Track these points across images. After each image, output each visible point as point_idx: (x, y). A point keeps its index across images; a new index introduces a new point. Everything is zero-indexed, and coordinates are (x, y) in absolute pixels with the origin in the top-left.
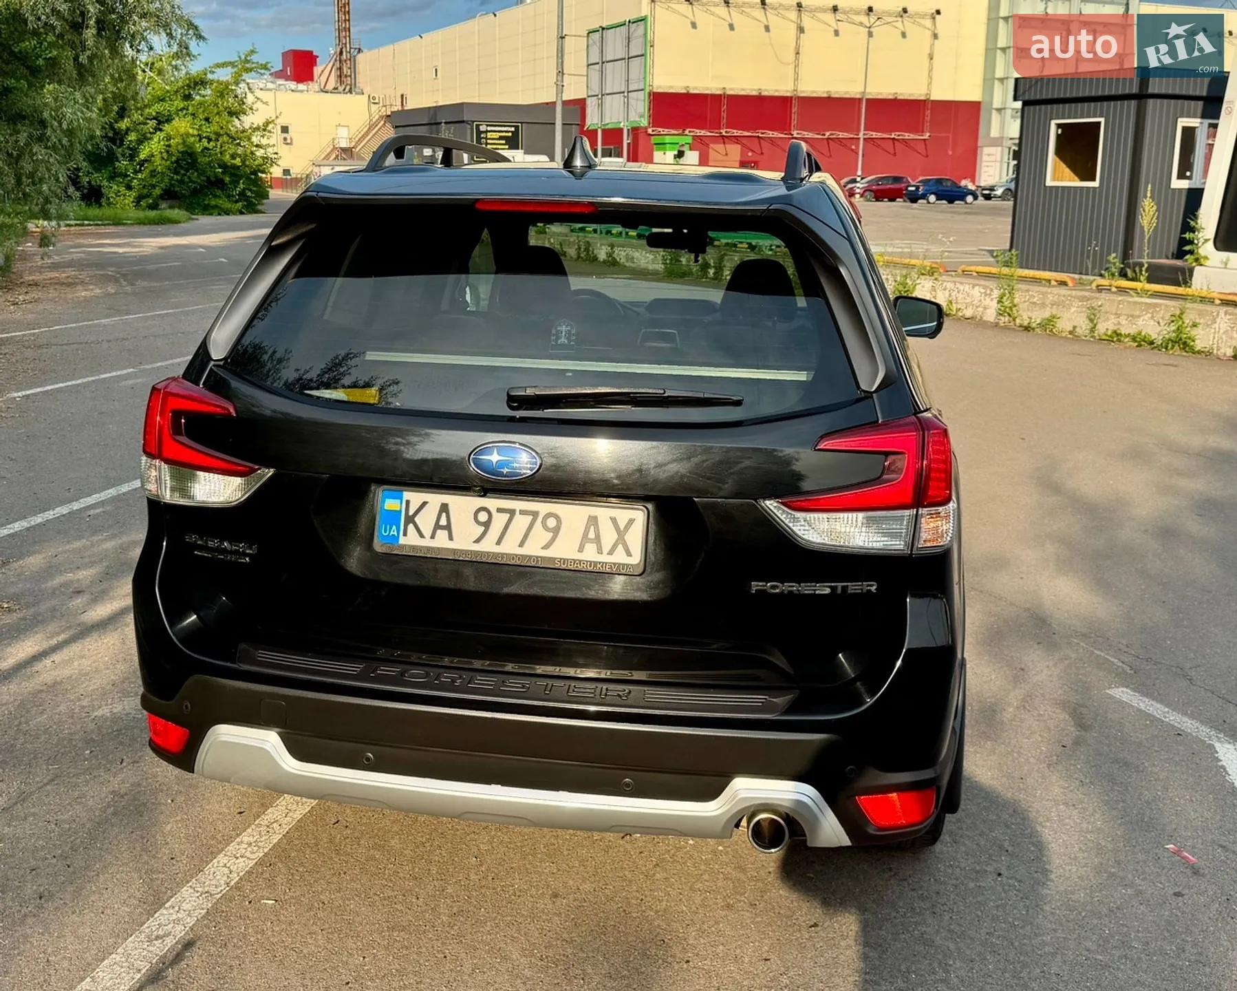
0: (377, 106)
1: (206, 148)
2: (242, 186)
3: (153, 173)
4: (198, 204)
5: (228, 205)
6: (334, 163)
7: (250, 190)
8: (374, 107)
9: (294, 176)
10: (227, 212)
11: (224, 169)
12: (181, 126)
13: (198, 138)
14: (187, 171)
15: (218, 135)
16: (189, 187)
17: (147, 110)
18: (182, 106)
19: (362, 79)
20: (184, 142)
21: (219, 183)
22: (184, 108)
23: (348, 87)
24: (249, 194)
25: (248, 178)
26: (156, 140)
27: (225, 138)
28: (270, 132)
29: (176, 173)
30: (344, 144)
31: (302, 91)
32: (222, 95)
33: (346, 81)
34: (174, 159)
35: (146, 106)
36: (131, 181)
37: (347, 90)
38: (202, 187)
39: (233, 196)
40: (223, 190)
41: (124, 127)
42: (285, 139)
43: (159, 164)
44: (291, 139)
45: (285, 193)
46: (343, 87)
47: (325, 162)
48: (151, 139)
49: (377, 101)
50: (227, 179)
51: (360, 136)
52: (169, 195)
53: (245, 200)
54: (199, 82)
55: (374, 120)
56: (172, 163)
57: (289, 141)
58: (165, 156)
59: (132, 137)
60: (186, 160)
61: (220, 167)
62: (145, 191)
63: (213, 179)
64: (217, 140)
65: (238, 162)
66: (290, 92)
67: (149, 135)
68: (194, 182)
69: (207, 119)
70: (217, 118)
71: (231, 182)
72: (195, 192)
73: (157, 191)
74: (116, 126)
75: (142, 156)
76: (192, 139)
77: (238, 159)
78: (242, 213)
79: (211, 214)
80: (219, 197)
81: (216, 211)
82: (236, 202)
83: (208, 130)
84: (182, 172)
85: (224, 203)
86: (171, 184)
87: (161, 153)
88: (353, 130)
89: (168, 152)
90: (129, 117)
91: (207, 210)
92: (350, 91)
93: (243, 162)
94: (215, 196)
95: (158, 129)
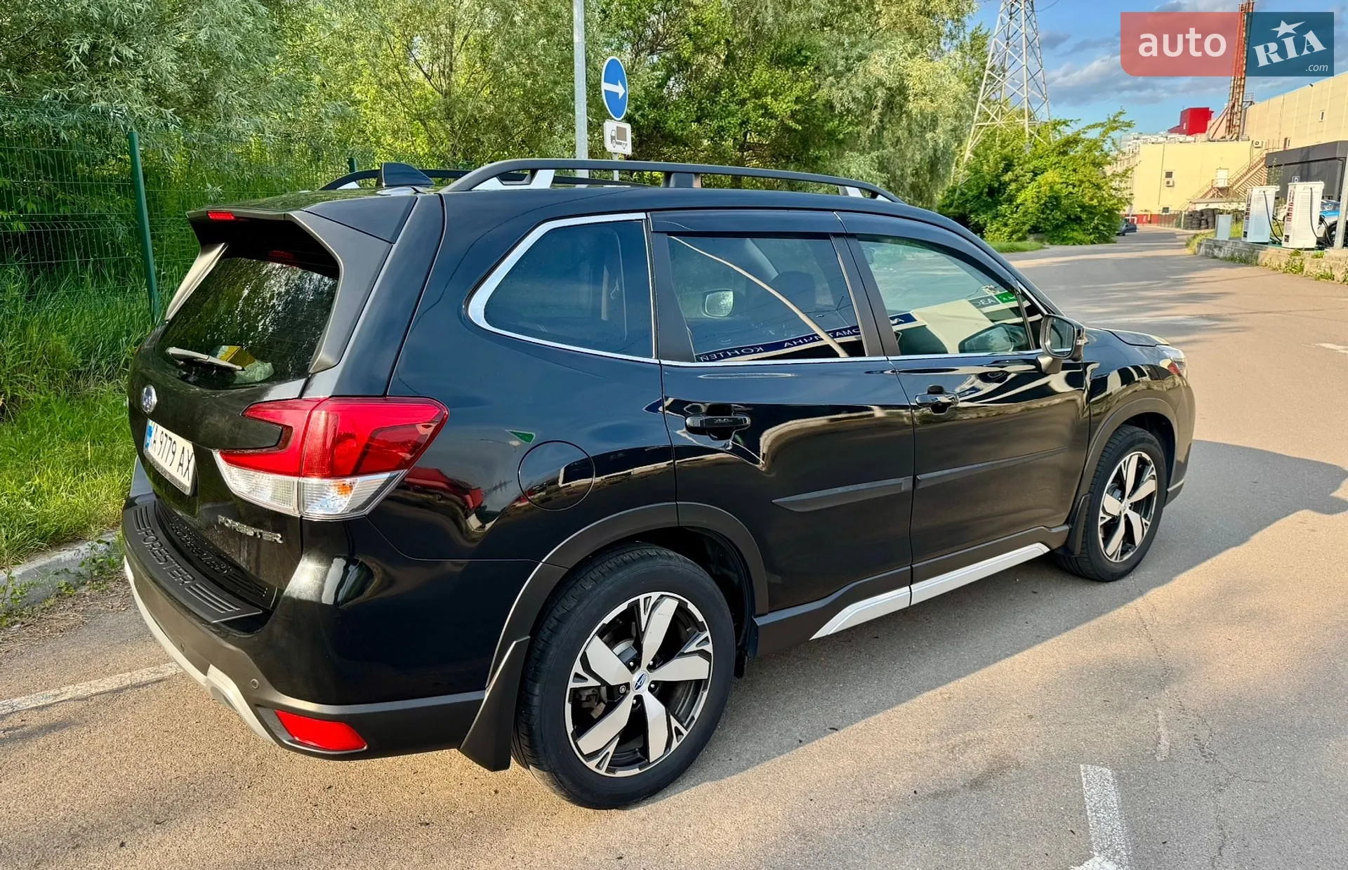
0: (1259, 149)
1: (1071, 193)
2: (1096, 222)
3: (1025, 214)
4: (1058, 236)
5: (1081, 236)
6: (1211, 200)
7: (1104, 226)
8: (1256, 151)
9: (1172, 213)
10: (1081, 243)
11: (1083, 209)
12: (1050, 176)
13: (1065, 185)
14: (1052, 211)
15: (1081, 182)
16: (1052, 224)
17: (1027, 166)
18: (1056, 160)
19: (1251, 129)
20: (1051, 188)
21: (1078, 220)
22: (1057, 163)
23: (1236, 135)
24: (1102, 228)
25: (1103, 215)
26: (1030, 188)
27: (1087, 184)
28: (1128, 177)
29: (1043, 213)
30: (1221, 184)
31: (1189, 142)
32: (1090, 150)
33: (1235, 129)
34: (1042, 202)
35: (1026, 162)
36: (1008, 220)
37: (1234, 138)
38: (1063, 223)
39: (1088, 230)
40: (1080, 224)
41: (1007, 180)
42: (1168, 183)
43: (1032, 207)
44: (1173, 183)
45: (1159, 227)
46: (1231, 135)
47: (1203, 200)
48: (1027, 187)
49: (1260, 145)
50: (1084, 216)
51: (1238, 176)
52: (1035, 230)
53: (1098, 233)
54: (1073, 141)
55: (1254, 162)
56: (1041, 205)
57: (1171, 184)
58: (1036, 200)
59: (1013, 186)
60: (1054, 201)
61: (1079, 206)
62: (1017, 227)
63: (1072, 217)
64: (1080, 186)
65: (1095, 202)
66: (1178, 143)
67: (1026, 185)
68: (1057, 220)
69: (1074, 170)
70: (1082, 169)
71: (1087, 219)
72: (1057, 227)
73: (1027, 227)
74: (1002, 178)
75: (1019, 201)
76: (1059, 186)
77: (1095, 200)
78: (1093, 243)
79: (1067, 244)
80: (1076, 230)
81: (1071, 242)
82: (1091, 234)
83: (1074, 178)
84: (1048, 212)
85: (1078, 235)
86: (1038, 222)
87: (1033, 198)
88: (1233, 172)
89: (1038, 197)
90: (1012, 171)
91: (1064, 241)
92: (1237, 139)
93: (1100, 202)
94: (1073, 230)
95: (1032, 180)
